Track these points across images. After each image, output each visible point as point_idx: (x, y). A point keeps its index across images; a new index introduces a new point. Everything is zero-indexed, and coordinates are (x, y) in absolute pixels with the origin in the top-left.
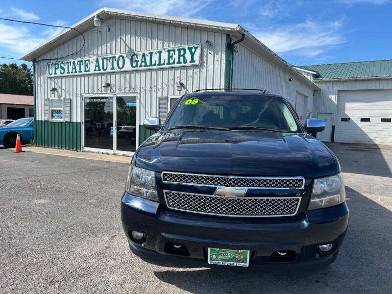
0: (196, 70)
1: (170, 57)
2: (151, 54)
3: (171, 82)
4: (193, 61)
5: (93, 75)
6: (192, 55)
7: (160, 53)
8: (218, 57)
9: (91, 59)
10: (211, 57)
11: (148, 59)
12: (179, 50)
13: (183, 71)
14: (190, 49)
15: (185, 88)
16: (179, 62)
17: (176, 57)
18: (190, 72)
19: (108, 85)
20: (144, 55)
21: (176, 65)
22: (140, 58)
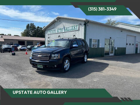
0: (78, 32)
1: (72, 28)
2: (68, 27)
3: (72, 35)
4: (77, 29)
5: (56, 33)
6: (77, 27)
7: (70, 27)
8: (82, 28)
9: (56, 29)
10: (81, 28)
11: (68, 28)
12: (74, 26)
13: (75, 32)
14: (76, 26)
15: (75, 36)
16: (74, 29)
17: (73, 28)
18: (76, 32)
19: (59, 36)
20: (67, 28)
21: (73, 30)
22: (66, 29)
